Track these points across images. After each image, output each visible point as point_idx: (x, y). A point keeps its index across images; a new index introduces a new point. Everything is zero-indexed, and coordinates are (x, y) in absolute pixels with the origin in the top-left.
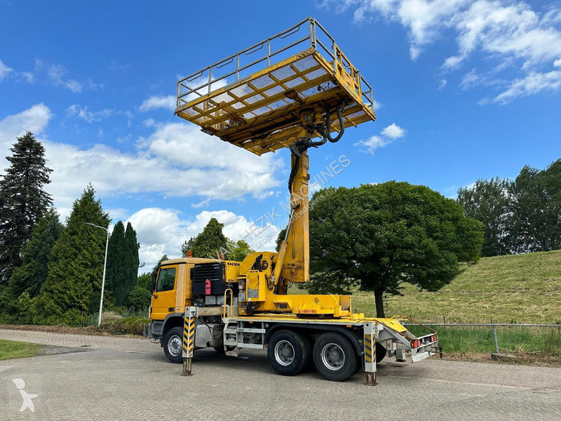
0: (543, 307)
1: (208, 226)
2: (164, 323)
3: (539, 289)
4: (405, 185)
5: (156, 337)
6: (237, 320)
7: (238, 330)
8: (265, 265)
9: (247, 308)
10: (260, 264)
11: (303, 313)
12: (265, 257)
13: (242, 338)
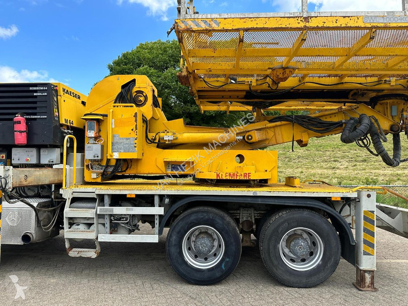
6: (97, 192)
7: (100, 210)
8: (142, 99)
9: (104, 171)
10: (131, 95)
11: (228, 178)
12: (142, 85)
13: (108, 225)
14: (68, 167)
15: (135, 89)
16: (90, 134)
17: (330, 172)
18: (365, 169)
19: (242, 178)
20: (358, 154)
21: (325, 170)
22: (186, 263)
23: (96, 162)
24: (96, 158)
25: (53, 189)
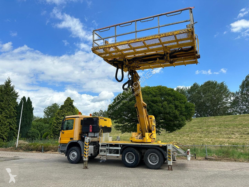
0: (210, 139)
1: (66, 101)
2: (67, 145)
3: (207, 132)
4: (166, 88)
5: (62, 151)
6: (106, 143)
7: (107, 148)
14: (101, 137)
22: (126, 162)
25: (97, 143)
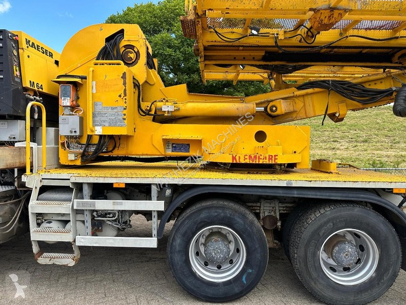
6: (73, 180)
7: (77, 203)
8: (133, 56)
9: (85, 151)
10: (118, 51)
11: (248, 161)
12: (132, 38)
13: (89, 224)
14: (34, 145)
15: (123, 43)
16: (65, 102)
17: (330, 153)
18: (366, 150)
19: (267, 162)
20: (359, 135)
21: (324, 151)
22: (194, 274)
23: (73, 139)
24: (73, 134)
25: (16, 175)
